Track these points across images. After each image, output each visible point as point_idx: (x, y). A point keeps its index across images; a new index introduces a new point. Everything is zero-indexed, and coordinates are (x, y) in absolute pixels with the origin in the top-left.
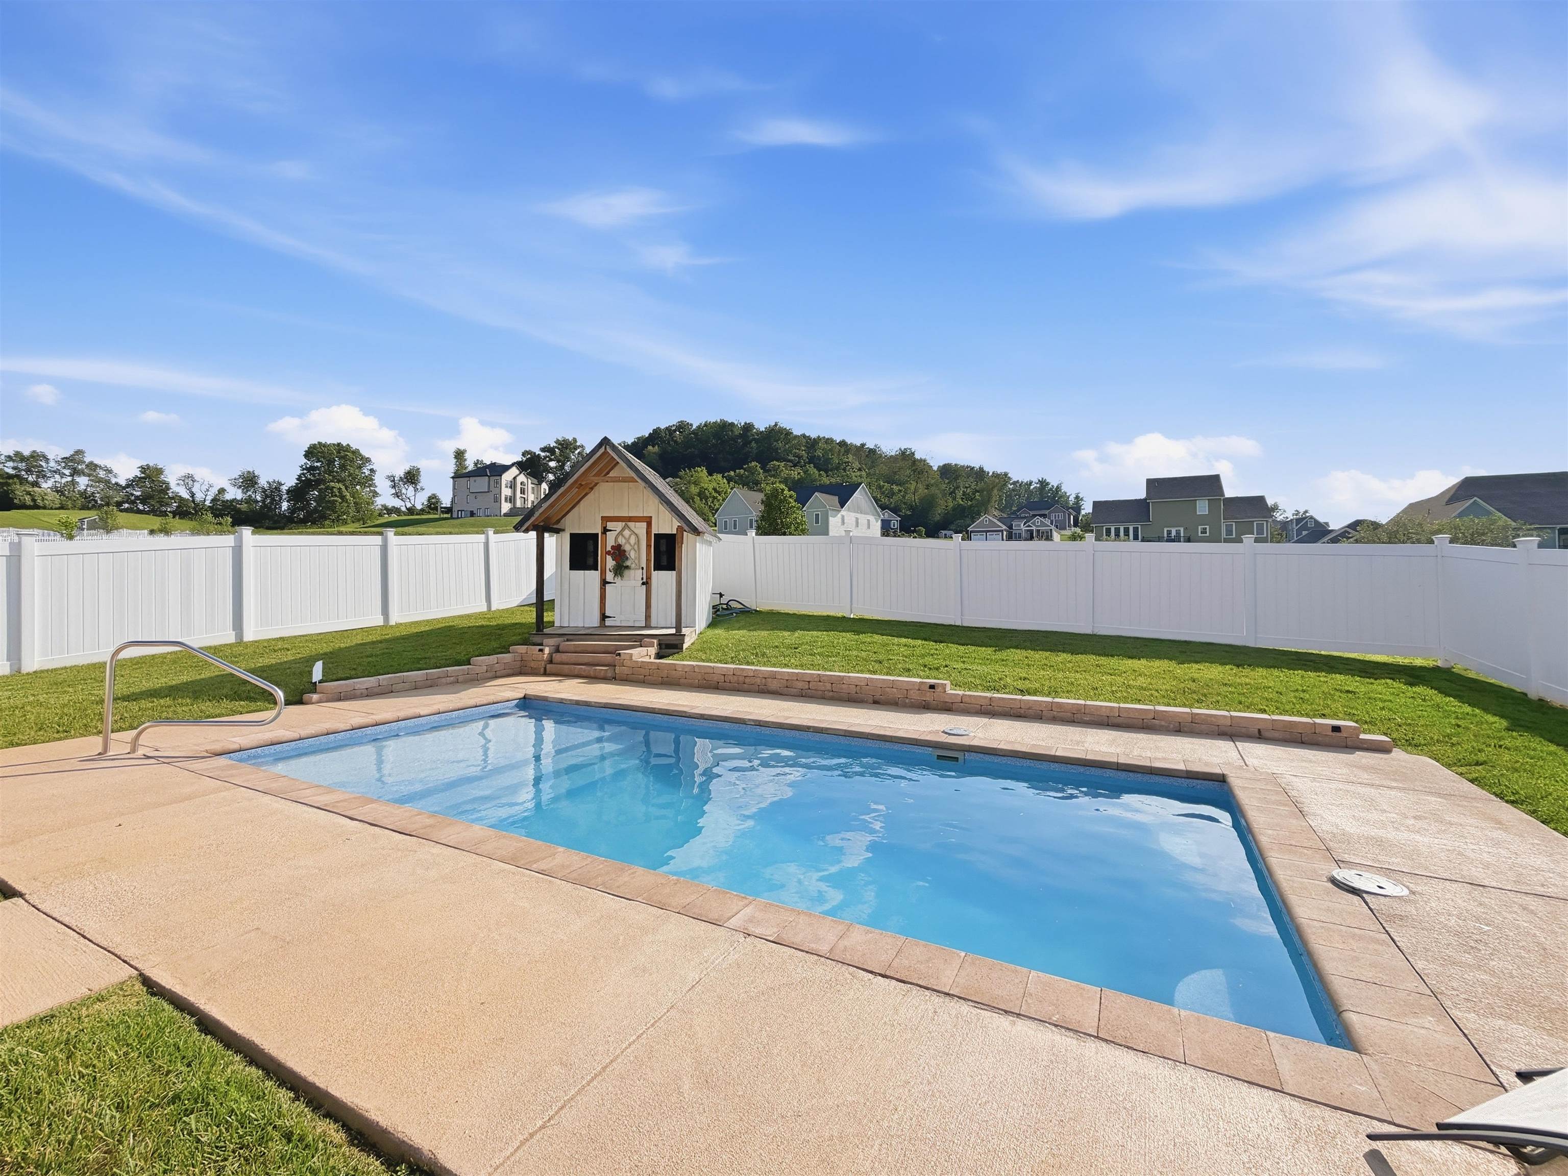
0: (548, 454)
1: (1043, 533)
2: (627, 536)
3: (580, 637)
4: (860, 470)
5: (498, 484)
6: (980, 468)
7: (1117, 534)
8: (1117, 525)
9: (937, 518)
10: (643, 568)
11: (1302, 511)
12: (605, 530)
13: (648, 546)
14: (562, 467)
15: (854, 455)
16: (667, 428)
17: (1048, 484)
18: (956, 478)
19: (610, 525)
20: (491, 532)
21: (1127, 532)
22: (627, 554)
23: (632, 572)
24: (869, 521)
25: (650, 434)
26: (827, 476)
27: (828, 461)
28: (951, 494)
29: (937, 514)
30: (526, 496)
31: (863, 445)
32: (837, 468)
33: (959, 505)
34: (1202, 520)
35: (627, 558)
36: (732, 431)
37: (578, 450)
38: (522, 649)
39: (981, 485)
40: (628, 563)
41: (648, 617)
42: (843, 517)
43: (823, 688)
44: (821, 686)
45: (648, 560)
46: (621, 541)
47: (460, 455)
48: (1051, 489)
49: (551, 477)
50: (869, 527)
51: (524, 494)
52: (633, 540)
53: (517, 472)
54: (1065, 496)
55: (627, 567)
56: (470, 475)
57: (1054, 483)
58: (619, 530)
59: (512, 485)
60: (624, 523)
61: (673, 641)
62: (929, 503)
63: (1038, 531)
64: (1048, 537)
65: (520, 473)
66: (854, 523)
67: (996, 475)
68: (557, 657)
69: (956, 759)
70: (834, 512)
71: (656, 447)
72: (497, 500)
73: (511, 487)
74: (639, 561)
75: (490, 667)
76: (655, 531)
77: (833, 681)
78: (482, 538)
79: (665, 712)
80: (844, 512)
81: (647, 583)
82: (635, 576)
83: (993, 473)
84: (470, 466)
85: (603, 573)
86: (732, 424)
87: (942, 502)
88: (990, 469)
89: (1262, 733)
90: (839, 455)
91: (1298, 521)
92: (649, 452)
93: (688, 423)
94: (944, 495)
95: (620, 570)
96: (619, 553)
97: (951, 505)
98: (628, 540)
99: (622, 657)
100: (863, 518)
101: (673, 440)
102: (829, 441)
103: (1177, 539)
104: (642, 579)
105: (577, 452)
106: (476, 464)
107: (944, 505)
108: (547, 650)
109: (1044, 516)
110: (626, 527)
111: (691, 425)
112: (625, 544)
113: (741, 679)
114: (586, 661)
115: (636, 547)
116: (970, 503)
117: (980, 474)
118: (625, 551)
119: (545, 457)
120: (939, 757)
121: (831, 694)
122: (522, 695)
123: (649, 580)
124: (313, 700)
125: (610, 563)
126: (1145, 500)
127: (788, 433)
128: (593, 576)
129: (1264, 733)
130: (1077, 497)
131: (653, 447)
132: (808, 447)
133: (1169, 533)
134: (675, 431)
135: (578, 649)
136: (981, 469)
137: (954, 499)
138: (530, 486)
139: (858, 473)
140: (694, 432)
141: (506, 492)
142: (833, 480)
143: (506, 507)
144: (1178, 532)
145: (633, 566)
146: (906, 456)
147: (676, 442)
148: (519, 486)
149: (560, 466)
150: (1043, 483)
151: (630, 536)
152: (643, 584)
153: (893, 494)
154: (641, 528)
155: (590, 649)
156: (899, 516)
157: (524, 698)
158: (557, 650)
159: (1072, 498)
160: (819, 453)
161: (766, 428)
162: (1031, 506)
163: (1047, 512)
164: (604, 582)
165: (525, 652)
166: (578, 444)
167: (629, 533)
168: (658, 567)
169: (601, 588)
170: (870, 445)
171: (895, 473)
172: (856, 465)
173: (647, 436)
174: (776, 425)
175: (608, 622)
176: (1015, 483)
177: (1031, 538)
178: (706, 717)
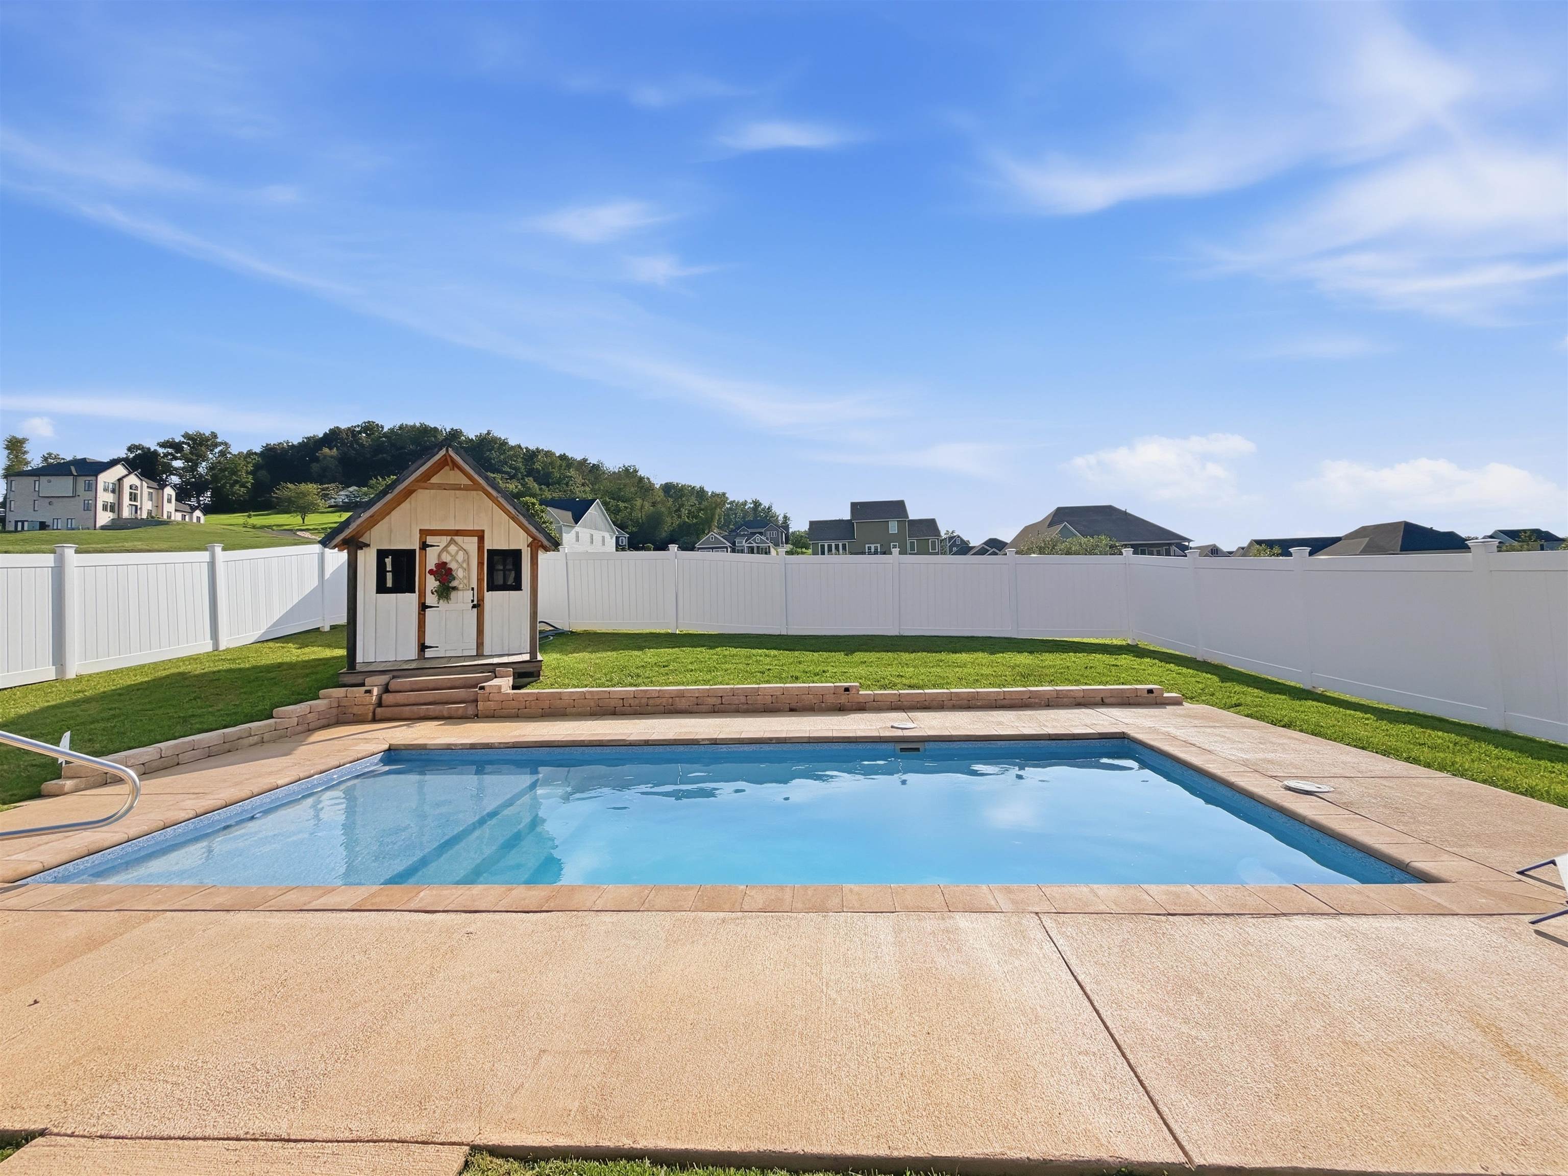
0: (170, 450)
1: (762, 549)
2: (453, 553)
3: (410, 672)
4: (583, 485)
5: (92, 488)
6: (700, 488)
7: (830, 550)
8: (830, 542)
9: (664, 535)
10: (473, 589)
11: (951, 531)
12: (424, 546)
13: (480, 564)
14: (193, 468)
15: (577, 470)
16: (349, 429)
17: (760, 504)
18: (682, 496)
19: (430, 540)
20: (218, 549)
21: (837, 547)
22: (454, 573)
23: (460, 593)
24: (603, 537)
25: (325, 434)
26: (549, 491)
27: (548, 475)
28: (676, 511)
29: (664, 533)
30: (138, 504)
31: (585, 460)
32: (559, 482)
33: (685, 523)
34: (894, 538)
35: (454, 579)
36: (435, 437)
37: (220, 448)
38: (339, 692)
39: (705, 503)
40: (454, 584)
41: (480, 644)
42: (577, 533)
43: (737, 702)
44: (736, 700)
45: (480, 580)
46: (446, 558)
47: (15, 446)
48: (763, 509)
49: (175, 479)
50: (604, 544)
51: (135, 500)
52: (461, 556)
53: (125, 472)
54: (775, 516)
55: (455, 588)
56: (37, 473)
57: (765, 503)
58: (442, 545)
59: (117, 488)
60: (449, 538)
61: (529, 668)
62: (655, 520)
63: (758, 547)
64: (767, 552)
65: (130, 473)
66: (589, 540)
67: (714, 495)
68: (388, 698)
69: (917, 750)
70: (569, 529)
71: (335, 450)
72: (90, 507)
73: (113, 491)
74: (469, 582)
75: (302, 718)
76: (488, 546)
77: (747, 693)
78: (205, 556)
79: (598, 743)
80: (578, 528)
81: (478, 605)
82: (463, 598)
83: (713, 492)
84: (35, 459)
85: (422, 595)
86: (436, 429)
87: (669, 520)
88: (709, 489)
89: (1104, 700)
90: (560, 469)
91: (951, 538)
92: (325, 457)
93: (377, 425)
94: (670, 513)
95: (445, 590)
96: (444, 573)
97: (677, 522)
98: (454, 557)
99: (487, 690)
100: (598, 535)
101: (358, 444)
102: (549, 454)
103: (876, 553)
104: (473, 601)
105: (217, 450)
106: (45, 459)
107: (670, 523)
108: (375, 691)
109: (761, 533)
110: (452, 542)
111: (382, 427)
112: (451, 561)
113: (644, 701)
114: (431, 699)
115: (465, 565)
116: (695, 521)
117: (701, 493)
118: (450, 570)
119: (166, 455)
120: (902, 750)
121: (745, 707)
122: (386, 747)
123: (481, 603)
124: (67, 789)
125: (432, 583)
126: (851, 520)
127: (504, 443)
128: (412, 599)
129: (1106, 700)
130: (785, 517)
131: (331, 449)
132: (525, 459)
133: (869, 548)
134: (360, 432)
135: (415, 687)
136: (702, 489)
137: (680, 517)
138: (146, 490)
139: (582, 488)
140: (385, 435)
141: (105, 497)
142: (555, 495)
143: (104, 518)
144: (876, 549)
145: (461, 586)
146: (629, 474)
147: (362, 445)
148: (126, 492)
149: (191, 467)
150: (757, 504)
151: (457, 553)
152: (474, 607)
153: (619, 511)
154: (471, 544)
155: (431, 686)
156: (627, 532)
157: (389, 749)
158: (386, 690)
159: (781, 518)
160: (537, 466)
161: (476, 436)
162: (749, 525)
163: (763, 531)
164: (423, 607)
165: (345, 695)
166: (219, 440)
167: (456, 548)
168: (492, 587)
169: (419, 613)
170: (593, 460)
171: (620, 489)
172: (580, 480)
173: (321, 435)
174: (489, 433)
175: (428, 653)
176: (731, 503)
177: (753, 552)
178: (650, 743)
